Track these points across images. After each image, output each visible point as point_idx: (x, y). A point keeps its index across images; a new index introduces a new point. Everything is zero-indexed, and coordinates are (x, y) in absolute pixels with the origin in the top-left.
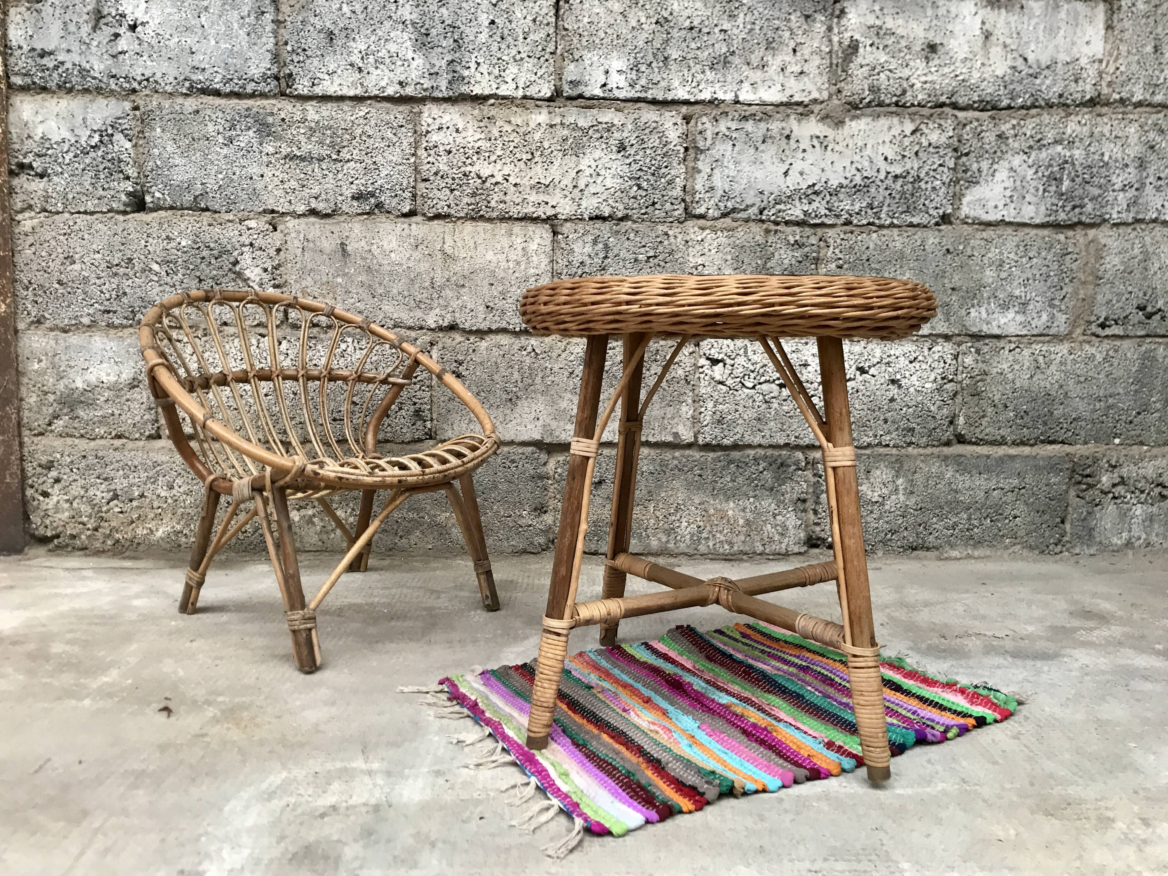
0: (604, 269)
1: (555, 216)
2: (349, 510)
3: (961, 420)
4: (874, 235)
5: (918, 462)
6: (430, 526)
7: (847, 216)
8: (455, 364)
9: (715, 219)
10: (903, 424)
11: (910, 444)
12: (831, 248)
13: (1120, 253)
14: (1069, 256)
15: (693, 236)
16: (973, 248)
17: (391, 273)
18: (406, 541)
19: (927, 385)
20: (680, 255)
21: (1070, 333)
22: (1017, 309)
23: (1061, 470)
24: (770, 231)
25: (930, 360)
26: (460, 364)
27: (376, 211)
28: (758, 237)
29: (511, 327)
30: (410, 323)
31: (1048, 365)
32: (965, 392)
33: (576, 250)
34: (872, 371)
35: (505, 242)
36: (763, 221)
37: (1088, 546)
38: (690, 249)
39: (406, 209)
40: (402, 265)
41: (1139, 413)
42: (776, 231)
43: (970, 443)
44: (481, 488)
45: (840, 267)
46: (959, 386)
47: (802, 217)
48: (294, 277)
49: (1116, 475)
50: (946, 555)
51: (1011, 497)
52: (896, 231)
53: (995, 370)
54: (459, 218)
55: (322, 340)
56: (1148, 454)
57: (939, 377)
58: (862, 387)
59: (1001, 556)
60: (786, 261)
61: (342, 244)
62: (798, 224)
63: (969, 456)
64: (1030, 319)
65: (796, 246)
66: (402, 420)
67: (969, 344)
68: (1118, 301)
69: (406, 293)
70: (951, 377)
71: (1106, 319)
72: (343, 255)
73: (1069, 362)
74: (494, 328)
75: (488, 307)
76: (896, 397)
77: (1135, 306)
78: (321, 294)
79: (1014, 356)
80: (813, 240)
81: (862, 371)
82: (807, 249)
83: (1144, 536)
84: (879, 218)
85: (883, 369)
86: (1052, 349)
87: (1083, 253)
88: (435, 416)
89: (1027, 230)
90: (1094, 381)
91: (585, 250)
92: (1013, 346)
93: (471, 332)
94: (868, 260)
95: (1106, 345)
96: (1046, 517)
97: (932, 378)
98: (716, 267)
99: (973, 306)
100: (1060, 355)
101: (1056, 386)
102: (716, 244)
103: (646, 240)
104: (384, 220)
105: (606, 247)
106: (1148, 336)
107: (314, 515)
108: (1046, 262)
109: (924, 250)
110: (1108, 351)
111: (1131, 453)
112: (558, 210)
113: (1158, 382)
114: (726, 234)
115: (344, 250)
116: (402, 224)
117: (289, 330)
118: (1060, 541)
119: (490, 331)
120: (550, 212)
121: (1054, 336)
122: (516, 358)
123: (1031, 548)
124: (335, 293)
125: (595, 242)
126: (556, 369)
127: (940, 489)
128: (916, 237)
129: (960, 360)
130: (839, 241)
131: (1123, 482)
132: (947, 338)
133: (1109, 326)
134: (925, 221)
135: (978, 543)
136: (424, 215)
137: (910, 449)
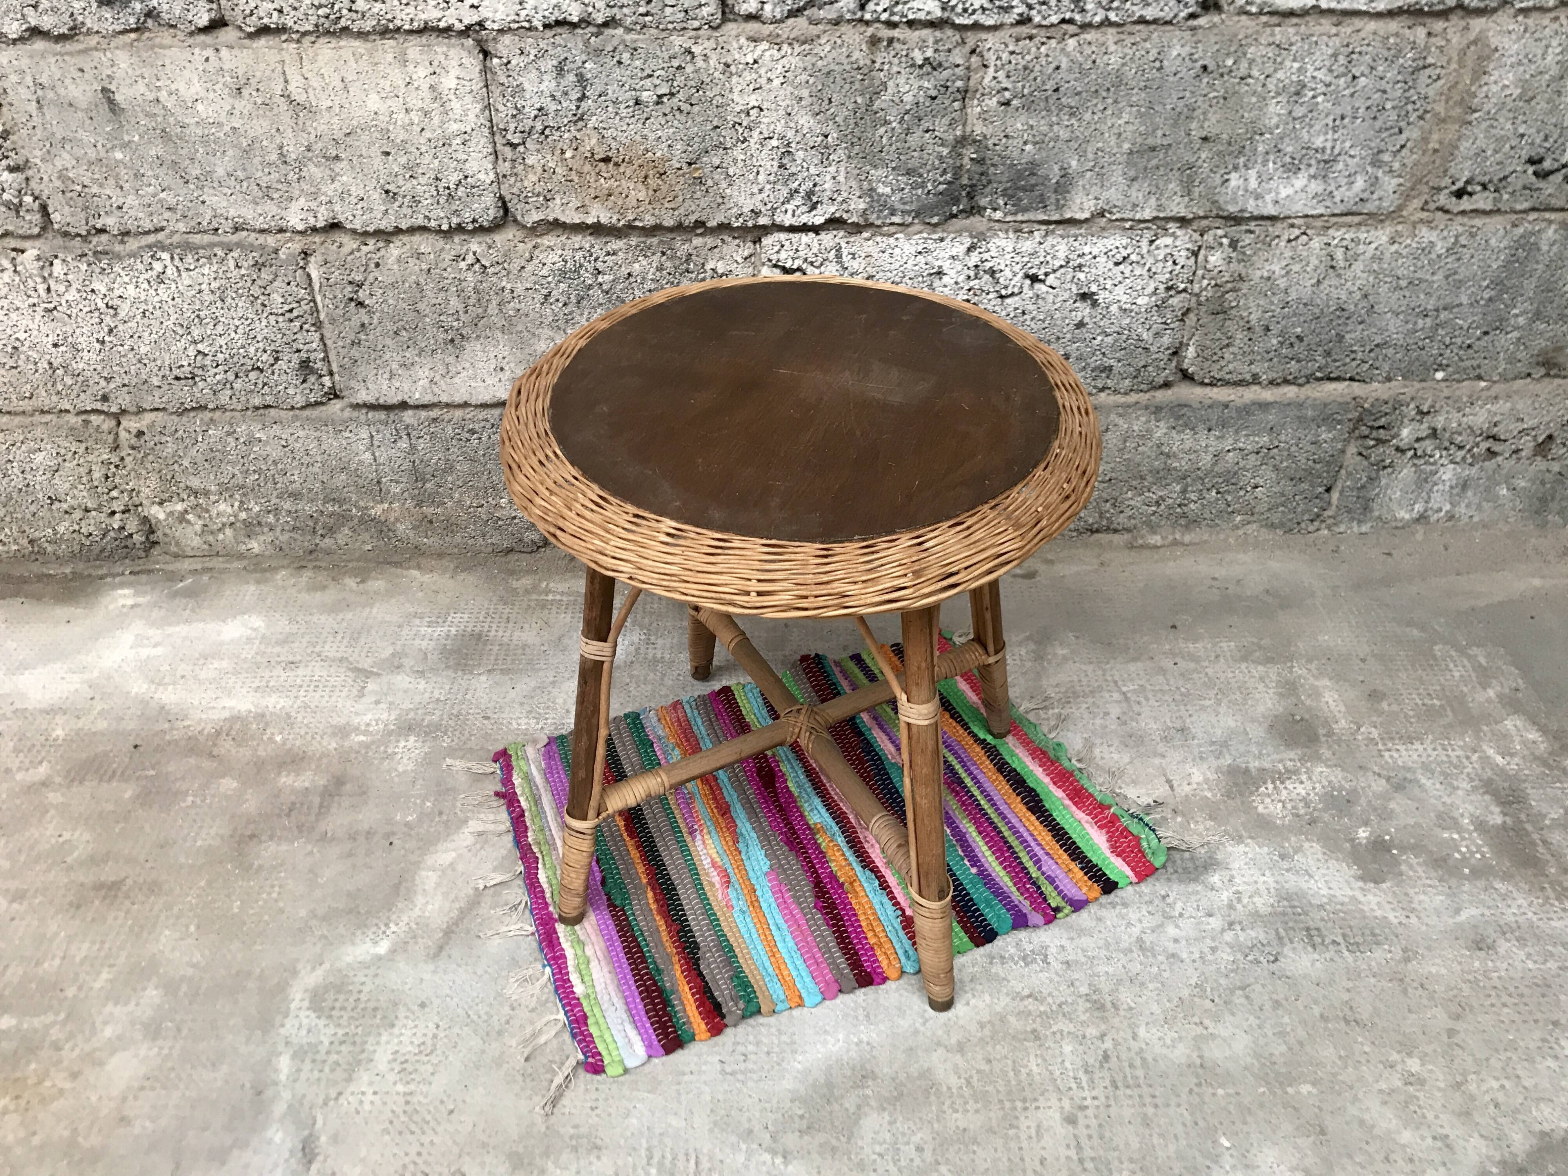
0: (581, 119)
1: (481, 24)
2: (237, 504)
3: (1191, 352)
4: (1072, 43)
5: (1113, 416)
6: (361, 521)
7: (1022, 9)
8: (349, 288)
9: (775, 21)
10: (1096, 361)
11: (1102, 390)
12: (991, 70)
13: (1520, 63)
14: (1427, 71)
15: (737, 56)
16: (1252, 62)
17: (204, 140)
18: (332, 541)
19: (1139, 301)
20: (717, 90)
21: (1400, 208)
22: (1312, 171)
23: (1339, 422)
24: (880, 40)
25: (1150, 261)
26: (360, 286)
27: (150, 23)
28: (856, 55)
29: (433, 224)
30: (260, 223)
31: (1351, 260)
32: (1203, 309)
33: (526, 86)
34: (1051, 279)
35: (397, 77)
36: (867, 23)
37: (1360, 522)
38: (735, 79)
39: (203, 20)
40: (220, 125)
41: (1486, 333)
42: (891, 41)
43: (1203, 384)
44: (428, 469)
45: (1007, 103)
46: (1194, 299)
47: (938, 13)
48: (38, 153)
49: (1425, 426)
50: (1140, 542)
51: (1253, 459)
52: (1112, 31)
53: (1259, 273)
54: (305, 34)
55: (119, 257)
56: (1485, 394)
57: (1162, 287)
58: (1031, 307)
59: (1226, 540)
60: (908, 98)
61: (104, 90)
62: (932, 24)
63: (1196, 405)
64: (1332, 188)
65: (928, 68)
66: (284, 377)
67: (1220, 232)
68: (1496, 152)
69: (240, 174)
70: (1182, 286)
71: (1468, 182)
72: (113, 111)
73: (1387, 256)
74: (404, 227)
75: (387, 192)
76: (1087, 320)
77: (1525, 157)
78: (95, 181)
79: (1294, 249)
80: (958, 57)
81: (1034, 279)
82: (946, 74)
83: (1447, 507)
84: (1083, 10)
85: (1069, 277)
86: (1363, 236)
87: (1454, 66)
88: (335, 368)
89: (1358, 23)
90: (1423, 286)
91: (543, 87)
92: (1297, 232)
93: (366, 234)
94: (1056, 90)
95: (1457, 227)
96: (1304, 486)
97: (1150, 289)
98: (782, 112)
99: (1236, 168)
100: (1373, 246)
101: (1358, 295)
102: (780, 69)
103: (652, 64)
104: (168, 41)
105: (581, 79)
106: (1533, 209)
107: (186, 511)
108: (1383, 84)
109: (1160, 69)
110: (1457, 237)
111: (1458, 393)
112: (484, 13)
113: (1530, 286)
114: (797, 49)
115: (111, 102)
116: (203, 44)
117: (59, 241)
118: (1318, 516)
119: (398, 231)
120: (471, 18)
121: (1370, 215)
122: (450, 274)
123: (1273, 526)
124: (117, 177)
125: (560, 70)
126: (520, 289)
127: (1143, 453)
128: (1148, 45)
129: (1201, 257)
130: (1005, 56)
131: (1434, 433)
132: (1183, 222)
133: (1470, 194)
134: (1167, 14)
135: (1192, 523)
136: (240, 28)
137: (1103, 395)
